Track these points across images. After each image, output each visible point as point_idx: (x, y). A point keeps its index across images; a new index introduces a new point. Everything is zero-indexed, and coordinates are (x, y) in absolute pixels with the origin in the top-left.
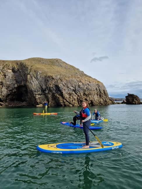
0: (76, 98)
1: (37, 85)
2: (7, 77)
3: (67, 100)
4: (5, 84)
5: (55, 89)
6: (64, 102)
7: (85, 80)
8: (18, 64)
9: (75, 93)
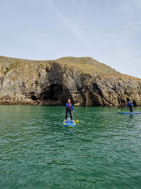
0: (116, 97)
1: (73, 83)
2: (41, 76)
3: (107, 99)
4: (39, 83)
5: (92, 87)
6: (103, 102)
7: (125, 78)
8: (51, 64)
9: (115, 92)
